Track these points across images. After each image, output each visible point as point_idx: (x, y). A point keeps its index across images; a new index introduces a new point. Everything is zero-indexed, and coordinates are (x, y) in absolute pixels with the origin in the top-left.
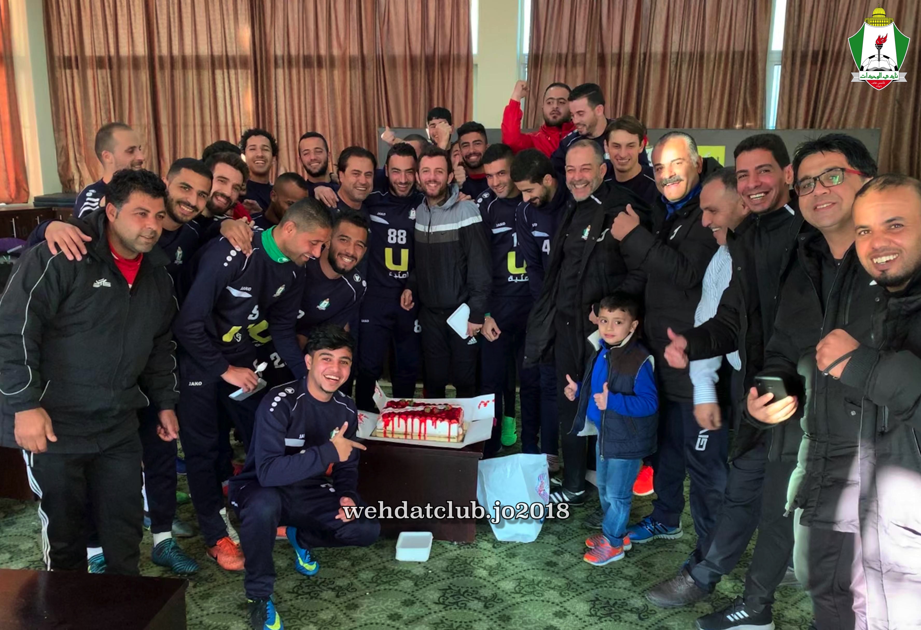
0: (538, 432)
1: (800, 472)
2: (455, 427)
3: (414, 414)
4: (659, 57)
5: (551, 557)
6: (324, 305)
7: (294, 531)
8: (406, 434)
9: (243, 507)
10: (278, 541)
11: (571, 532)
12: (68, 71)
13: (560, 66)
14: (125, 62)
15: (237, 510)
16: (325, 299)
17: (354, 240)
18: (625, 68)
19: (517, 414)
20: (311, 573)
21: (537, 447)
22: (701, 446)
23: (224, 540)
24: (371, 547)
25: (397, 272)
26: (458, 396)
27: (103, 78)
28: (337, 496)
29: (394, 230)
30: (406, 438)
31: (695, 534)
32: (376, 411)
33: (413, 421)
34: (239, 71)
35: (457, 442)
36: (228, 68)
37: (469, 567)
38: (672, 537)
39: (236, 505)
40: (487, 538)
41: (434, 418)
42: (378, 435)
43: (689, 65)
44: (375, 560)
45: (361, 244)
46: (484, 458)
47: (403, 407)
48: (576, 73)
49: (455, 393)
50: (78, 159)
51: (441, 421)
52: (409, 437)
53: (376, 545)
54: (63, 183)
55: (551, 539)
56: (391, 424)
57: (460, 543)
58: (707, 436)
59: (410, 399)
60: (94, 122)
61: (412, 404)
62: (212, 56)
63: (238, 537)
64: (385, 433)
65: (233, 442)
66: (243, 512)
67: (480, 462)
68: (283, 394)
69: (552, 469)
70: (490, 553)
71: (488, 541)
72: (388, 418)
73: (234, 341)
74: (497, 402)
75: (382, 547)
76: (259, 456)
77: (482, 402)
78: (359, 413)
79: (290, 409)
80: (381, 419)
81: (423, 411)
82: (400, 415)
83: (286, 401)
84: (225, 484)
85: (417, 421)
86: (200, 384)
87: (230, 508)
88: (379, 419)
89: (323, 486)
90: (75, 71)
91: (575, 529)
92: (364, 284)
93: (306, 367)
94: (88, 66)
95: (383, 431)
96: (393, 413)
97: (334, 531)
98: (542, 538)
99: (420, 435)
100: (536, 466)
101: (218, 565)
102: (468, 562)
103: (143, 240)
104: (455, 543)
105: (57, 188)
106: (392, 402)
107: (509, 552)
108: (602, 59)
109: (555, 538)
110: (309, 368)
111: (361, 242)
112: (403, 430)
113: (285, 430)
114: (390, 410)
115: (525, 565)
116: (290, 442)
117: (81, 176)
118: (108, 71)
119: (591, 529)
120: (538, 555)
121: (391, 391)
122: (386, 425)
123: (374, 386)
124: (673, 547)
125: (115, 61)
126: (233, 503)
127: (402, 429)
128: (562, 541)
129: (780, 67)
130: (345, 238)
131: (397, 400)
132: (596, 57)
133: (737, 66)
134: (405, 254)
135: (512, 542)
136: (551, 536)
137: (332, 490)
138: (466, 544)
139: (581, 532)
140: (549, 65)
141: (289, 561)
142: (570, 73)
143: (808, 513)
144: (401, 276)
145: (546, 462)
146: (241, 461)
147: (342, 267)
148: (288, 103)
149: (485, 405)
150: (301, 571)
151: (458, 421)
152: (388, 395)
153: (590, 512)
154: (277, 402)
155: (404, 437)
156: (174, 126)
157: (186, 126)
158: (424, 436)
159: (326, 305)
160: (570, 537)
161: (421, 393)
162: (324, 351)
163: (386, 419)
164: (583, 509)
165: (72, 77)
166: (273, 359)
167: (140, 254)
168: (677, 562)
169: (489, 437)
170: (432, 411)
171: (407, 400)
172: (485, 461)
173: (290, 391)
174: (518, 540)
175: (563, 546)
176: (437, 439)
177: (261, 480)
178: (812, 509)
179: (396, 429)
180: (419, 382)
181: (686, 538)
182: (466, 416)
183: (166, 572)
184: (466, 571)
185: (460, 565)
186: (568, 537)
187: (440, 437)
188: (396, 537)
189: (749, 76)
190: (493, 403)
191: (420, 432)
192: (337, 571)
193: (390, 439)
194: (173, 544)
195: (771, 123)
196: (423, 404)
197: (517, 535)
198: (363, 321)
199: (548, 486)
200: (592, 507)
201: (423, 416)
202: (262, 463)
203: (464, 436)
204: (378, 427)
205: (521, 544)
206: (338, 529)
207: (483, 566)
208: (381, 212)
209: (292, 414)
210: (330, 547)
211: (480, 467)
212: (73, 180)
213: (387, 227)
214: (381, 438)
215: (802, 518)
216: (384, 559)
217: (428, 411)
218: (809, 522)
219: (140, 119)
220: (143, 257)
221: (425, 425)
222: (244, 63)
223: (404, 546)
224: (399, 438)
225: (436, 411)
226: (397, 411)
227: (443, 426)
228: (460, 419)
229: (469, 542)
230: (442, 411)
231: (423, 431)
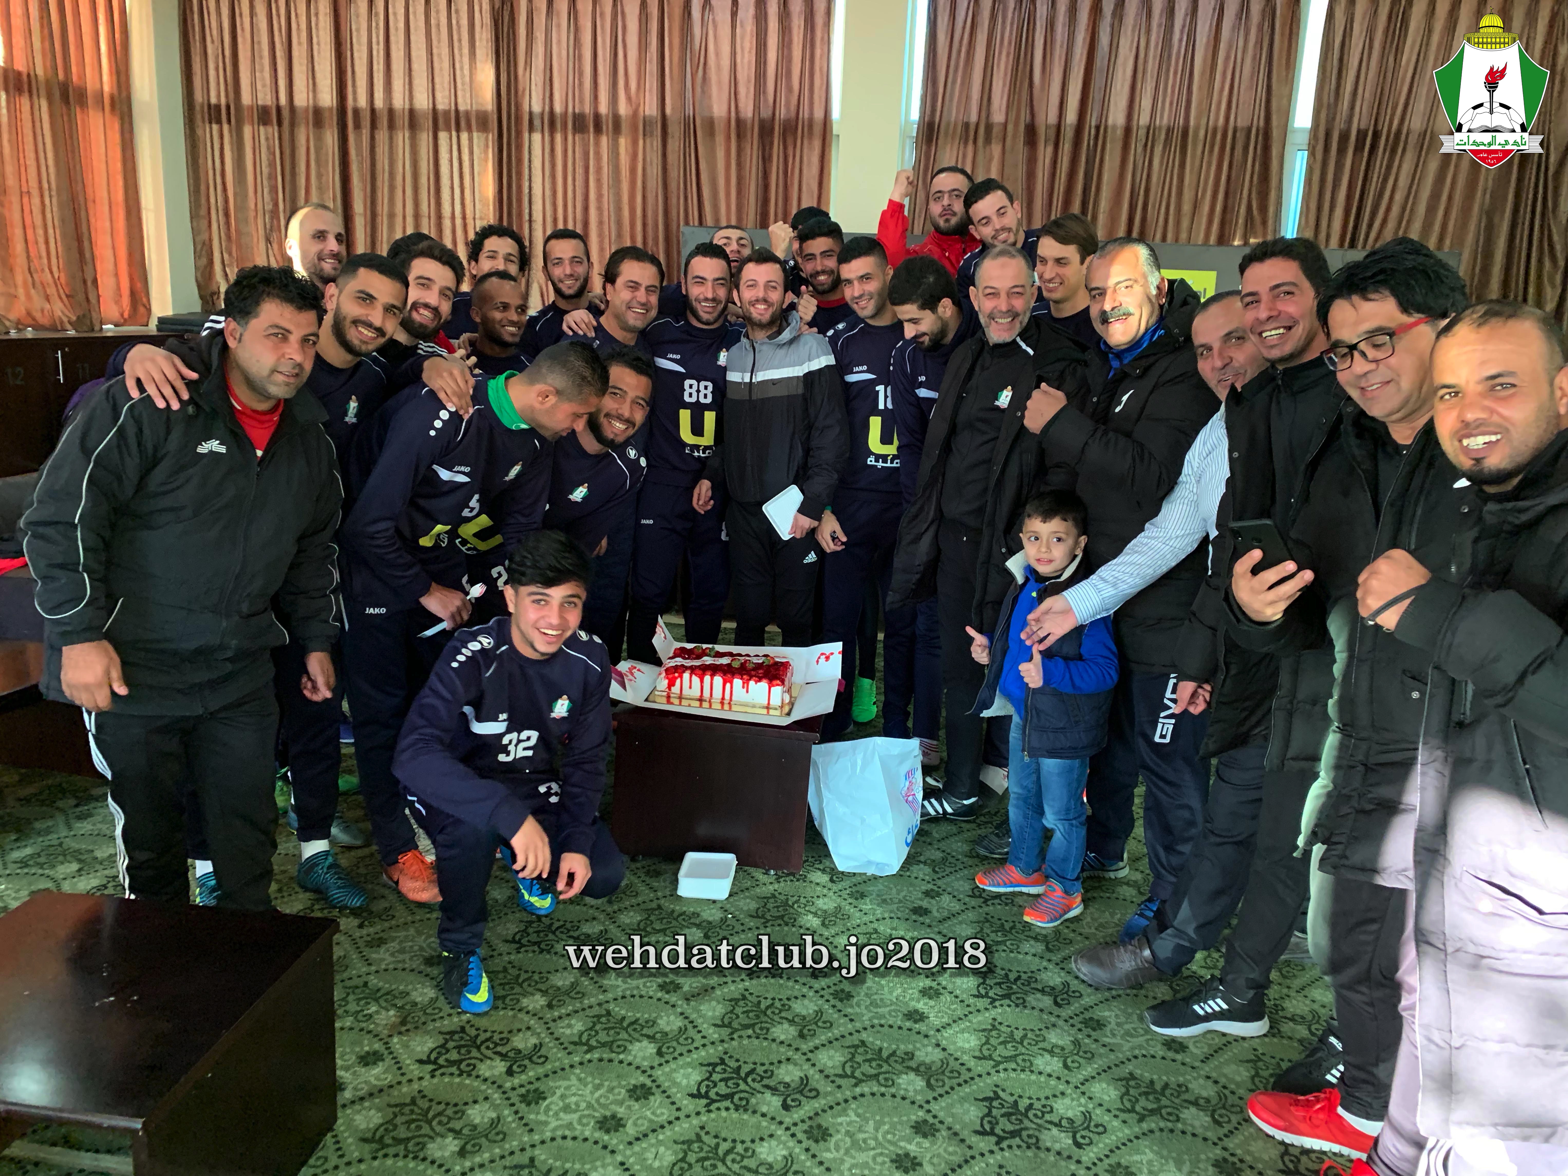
0: (908, 704)
1: (1325, 787)
2: (777, 691)
3: (714, 670)
4: (1120, 133)
5: (921, 900)
6: (579, 494)
8: (701, 700)
11: (953, 860)
12: (215, 127)
13: (968, 141)
14: (303, 116)
16: (583, 484)
17: (631, 394)
18: (1066, 148)
19: (878, 675)
20: (542, 912)
21: (906, 726)
22: (1163, 736)
23: (410, 854)
24: (640, 873)
25: (696, 447)
26: (785, 643)
27: (270, 140)
29: (694, 382)
30: (701, 706)
31: (1148, 871)
32: (658, 662)
33: (712, 679)
34: (472, 134)
35: (781, 715)
36: (456, 129)
37: (792, 911)
40: (820, 866)
41: (745, 677)
42: (657, 700)
43: (1163, 147)
44: (645, 894)
47: (699, 657)
48: (992, 153)
49: (780, 639)
50: (226, 262)
51: (756, 682)
52: (706, 705)
53: (648, 871)
54: (202, 297)
55: (921, 871)
56: (678, 681)
57: (780, 873)
58: (1173, 721)
59: (710, 646)
61: (713, 653)
62: (434, 112)
63: (433, 851)
64: (669, 698)
67: (815, 747)
69: (927, 762)
70: (825, 891)
71: (822, 871)
72: (674, 673)
73: (437, 546)
74: (846, 654)
75: (657, 874)
77: (822, 654)
79: (485, 669)
80: (664, 674)
81: (729, 665)
82: (693, 670)
85: (718, 680)
86: (383, 610)
88: (660, 674)
90: (226, 127)
91: (958, 858)
92: (643, 462)
94: (246, 118)
95: (664, 694)
96: (683, 665)
98: (907, 871)
99: (722, 703)
100: (902, 758)
101: (399, 892)
102: (790, 903)
103: (278, 378)
104: (772, 872)
105: (193, 306)
106: (682, 649)
107: (854, 889)
108: (1032, 132)
109: (927, 869)
110: (512, 610)
111: (642, 399)
112: (698, 694)
114: (679, 661)
115: (879, 912)
118: (278, 128)
120: (901, 897)
121: (682, 631)
122: (671, 684)
124: (1113, 892)
125: (288, 115)
127: (696, 692)
128: (940, 876)
129: (1304, 153)
130: (618, 391)
132: (1021, 129)
133: (1239, 149)
134: (710, 419)
135: (860, 874)
136: (922, 866)
138: (788, 875)
139: (970, 862)
140: (949, 141)
141: (508, 892)
142: (981, 153)
143: (1334, 853)
144: (704, 453)
145: (918, 752)
147: (611, 436)
148: (548, 186)
149: (828, 658)
150: (528, 908)
151: (783, 682)
152: (677, 639)
153: (982, 832)
155: (697, 704)
156: (375, 217)
157: (393, 217)
158: (730, 705)
159: (582, 494)
160: (951, 871)
162: (535, 588)
163: (671, 676)
164: (973, 826)
165: (221, 136)
166: (495, 575)
167: (278, 401)
168: (1119, 916)
169: (831, 709)
170: (743, 665)
171: (705, 646)
172: (823, 746)
174: (869, 871)
175: (939, 883)
176: (748, 710)
178: (1340, 847)
179: (686, 692)
182: (797, 676)
183: (317, 900)
184: (786, 919)
185: (778, 907)
186: (948, 870)
187: (754, 706)
189: (1256, 166)
191: (723, 698)
192: (585, 909)
193: (675, 707)
194: (330, 859)
195: (1290, 227)
196: (730, 654)
197: (868, 863)
198: (643, 522)
199: (921, 789)
201: (728, 672)
203: (792, 706)
204: (658, 688)
207: (813, 910)
208: (674, 353)
211: (814, 755)
213: (682, 377)
214: (660, 705)
215: (1322, 860)
216: (660, 894)
217: (736, 664)
218: (1335, 868)
220: (284, 407)
221: (732, 687)
222: (482, 125)
223: (689, 875)
224: (689, 706)
225: (749, 666)
226: (688, 663)
227: (759, 690)
228: (787, 680)
229: (792, 870)
230: (759, 666)
231: (727, 696)
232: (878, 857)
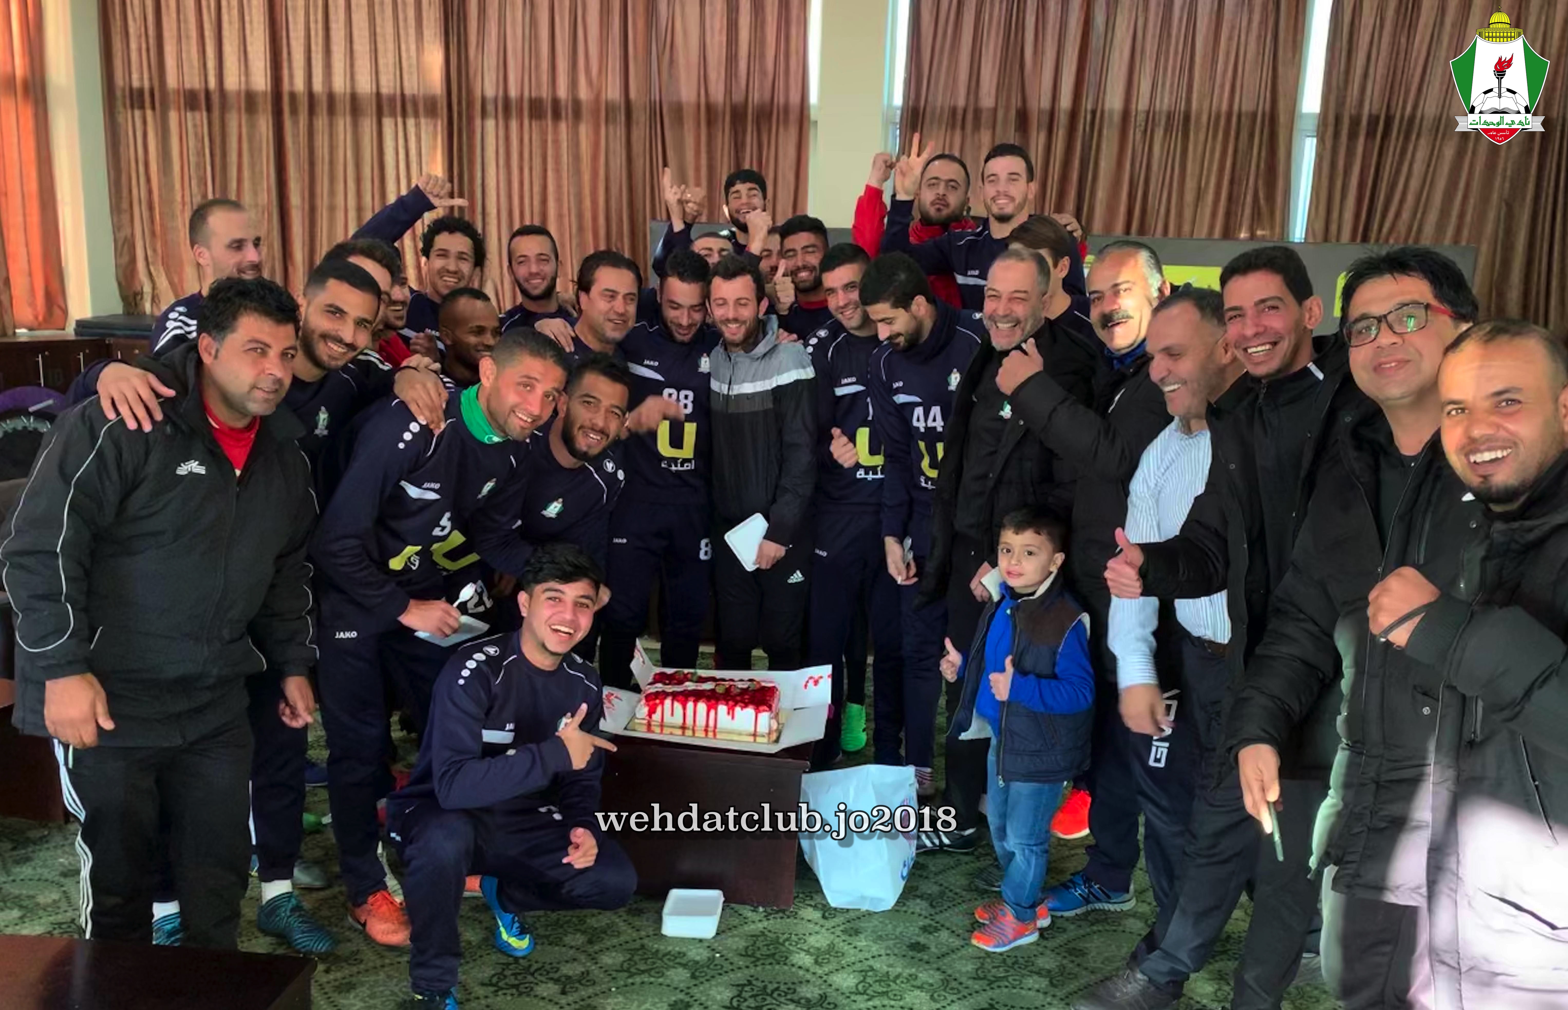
0: (900, 730)
1: (1333, 806)
2: (764, 717)
3: (698, 696)
4: (1117, 118)
5: (918, 936)
6: (553, 509)
7: (493, 882)
8: (683, 727)
9: (411, 843)
10: (467, 899)
11: (953, 895)
12: (137, 113)
13: (953, 127)
14: (232, 100)
15: (399, 848)
16: (556, 499)
17: (606, 403)
18: (1060, 135)
19: (867, 701)
20: (520, 955)
21: (898, 753)
22: (1159, 761)
23: (378, 896)
24: (622, 911)
25: (674, 460)
26: (772, 667)
27: (195, 126)
28: (565, 828)
29: (673, 391)
30: (683, 734)
31: (1154, 904)
32: (636, 689)
33: (695, 706)
34: (423, 121)
35: (769, 743)
36: (404, 115)
37: (782, 949)
38: (1117, 908)
39: (398, 838)
40: (813, 903)
41: (731, 703)
42: (637, 727)
43: (1166, 131)
44: (628, 935)
45: (617, 411)
46: (811, 771)
47: (680, 682)
48: (980, 140)
49: (767, 663)
50: (150, 260)
51: (742, 708)
52: (689, 733)
53: (630, 909)
54: (124, 298)
55: (918, 906)
56: (659, 710)
57: (769, 910)
58: (1167, 744)
59: (692, 671)
60: (178, 198)
61: (695, 678)
62: (378, 95)
63: (401, 892)
64: (649, 725)
65: (397, 734)
66: (409, 851)
67: (805, 777)
68: (479, 656)
69: (922, 792)
70: (817, 928)
71: (815, 907)
72: (654, 700)
73: (406, 569)
74: (836, 679)
75: (639, 912)
76: (439, 756)
77: (811, 678)
78: (606, 690)
79: (492, 680)
80: (643, 701)
81: (713, 691)
82: (675, 696)
83: (485, 668)
84: (382, 803)
85: (702, 707)
86: (353, 635)
87: (389, 843)
88: (640, 701)
89: (543, 810)
90: (149, 113)
91: (958, 891)
92: (621, 475)
93: (520, 612)
94: (172, 106)
95: (645, 722)
96: (664, 692)
97: (559, 884)
98: (904, 905)
99: (706, 731)
100: (896, 786)
101: (367, 936)
102: (781, 941)
103: (259, 395)
104: (761, 910)
105: (114, 307)
106: (663, 674)
107: (848, 927)
108: (1023, 118)
109: (924, 904)
110: (524, 614)
111: (617, 407)
112: (680, 723)
113: (483, 716)
114: (659, 687)
115: (875, 949)
116: (490, 736)
117: (154, 288)
118: (205, 114)
119: (986, 891)
120: (897, 934)
121: (660, 657)
122: (652, 712)
123: (633, 646)
124: (1119, 925)
125: (216, 99)
126: (393, 835)
127: (678, 719)
128: (937, 911)
129: (1315, 140)
130: (591, 400)
131: (669, 671)
132: (1013, 113)
133: (1244, 135)
134: (690, 430)
135: (855, 911)
136: (918, 901)
137: (557, 817)
138: (777, 912)
139: (968, 896)
140: (935, 126)
141: (483, 934)
142: (969, 140)
143: (1346, 872)
144: (682, 466)
145: (913, 780)
146: (410, 766)
147: (585, 448)
148: (502, 177)
149: (816, 683)
150: (504, 950)
151: (770, 707)
153: (980, 865)
154: (471, 670)
155: (679, 732)
156: (313, 209)
157: (332, 209)
158: (714, 732)
159: (557, 510)
160: (950, 904)
161: (711, 662)
162: (552, 584)
163: (651, 703)
164: (974, 858)
165: (145, 122)
167: (254, 418)
168: (1125, 949)
169: (821, 736)
170: (728, 690)
171: (686, 671)
172: (813, 775)
173: (492, 650)
174: (865, 907)
175: (937, 918)
176: (735, 738)
177: (441, 797)
178: (1352, 867)
179: (668, 719)
180: (707, 642)
181: (1140, 910)
182: (785, 700)
183: (278, 946)
184: (777, 957)
185: (768, 946)
186: (946, 905)
187: (740, 734)
188: (663, 897)
189: (1263, 154)
190: (830, 680)
191: (707, 725)
192: (564, 951)
193: (656, 735)
194: (294, 901)
195: (1298, 232)
196: (713, 679)
197: (863, 898)
198: (616, 541)
200: (987, 855)
201: (712, 698)
202: (443, 770)
203: (779, 732)
204: (638, 716)
205: (870, 914)
206: (567, 880)
207: (806, 949)
208: (650, 360)
209: (494, 690)
210: (553, 911)
211: (804, 786)
212: (142, 293)
213: (660, 386)
214: (641, 733)
215: (1335, 882)
216: (642, 934)
217: (720, 690)
218: (1347, 887)
219: (255, 193)
220: (260, 424)
221: (716, 714)
222: (431, 109)
223: (675, 913)
224: (671, 734)
225: (735, 691)
226: (670, 689)
227: (745, 716)
228: (774, 706)
229: (783, 907)
230: (744, 691)
231: (711, 723)
232: (873, 891)
